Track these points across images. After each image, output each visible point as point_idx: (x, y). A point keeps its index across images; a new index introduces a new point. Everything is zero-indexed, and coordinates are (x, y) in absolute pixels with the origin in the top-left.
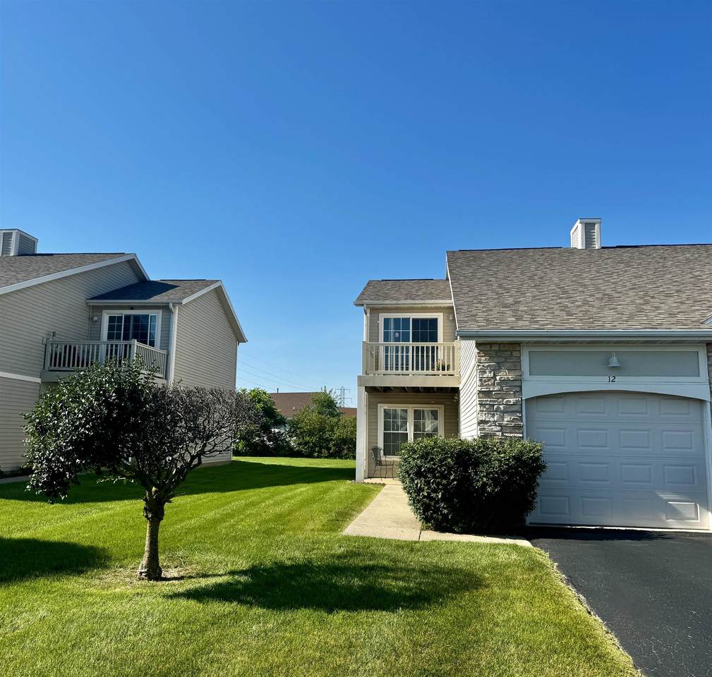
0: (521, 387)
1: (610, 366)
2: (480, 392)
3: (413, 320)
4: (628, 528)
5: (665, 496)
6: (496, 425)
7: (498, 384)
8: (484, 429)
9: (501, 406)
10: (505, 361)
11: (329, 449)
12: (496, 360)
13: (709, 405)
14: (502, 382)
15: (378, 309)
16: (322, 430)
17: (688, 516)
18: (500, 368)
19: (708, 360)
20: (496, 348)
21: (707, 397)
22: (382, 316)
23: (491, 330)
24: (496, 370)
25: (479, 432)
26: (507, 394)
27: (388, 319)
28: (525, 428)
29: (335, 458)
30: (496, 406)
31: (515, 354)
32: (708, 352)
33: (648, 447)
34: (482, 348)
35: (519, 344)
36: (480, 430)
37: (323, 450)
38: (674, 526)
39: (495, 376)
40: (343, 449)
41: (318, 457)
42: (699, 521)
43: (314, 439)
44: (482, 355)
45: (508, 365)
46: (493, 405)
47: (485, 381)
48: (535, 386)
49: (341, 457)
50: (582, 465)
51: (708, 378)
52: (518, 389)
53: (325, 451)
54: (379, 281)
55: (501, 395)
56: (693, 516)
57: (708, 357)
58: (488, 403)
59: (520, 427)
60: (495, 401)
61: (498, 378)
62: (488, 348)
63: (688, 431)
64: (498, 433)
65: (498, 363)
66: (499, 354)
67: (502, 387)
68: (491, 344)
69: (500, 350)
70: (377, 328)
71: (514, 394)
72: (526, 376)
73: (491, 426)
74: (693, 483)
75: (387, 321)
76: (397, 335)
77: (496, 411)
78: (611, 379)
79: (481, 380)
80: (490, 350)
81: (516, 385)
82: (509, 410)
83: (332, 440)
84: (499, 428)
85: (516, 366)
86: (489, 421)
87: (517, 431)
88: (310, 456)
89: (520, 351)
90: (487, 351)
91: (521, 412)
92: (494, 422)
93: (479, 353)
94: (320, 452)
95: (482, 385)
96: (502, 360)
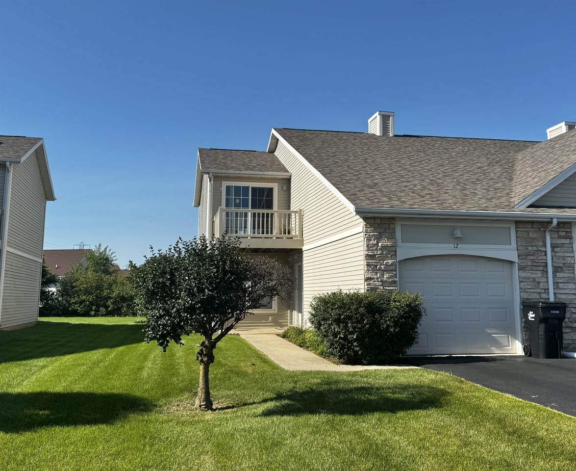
0: (396, 251)
1: (455, 236)
2: (367, 255)
3: (252, 188)
4: (468, 355)
5: (489, 331)
6: (378, 281)
7: (380, 249)
8: (370, 284)
9: (382, 266)
10: (385, 232)
11: (106, 307)
12: (378, 230)
13: (517, 264)
14: (383, 248)
15: (221, 177)
16: (99, 287)
17: (505, 344)
18: (381, 237)
19: (516, 234)
20: (379, 221)
21: (516, 259)
22: (225, 184)
23: (375, 207)
24: (378, 239)
25: (366, 287)
26: (386, 258)
27: (230, 186)
28: (398, 283)
29: (113, 316)
30: (379, 266)
31: (392, 226)
32: (516, 228)
33: (478, 296)
34: (368, 221)
35: (394, 218)
36: (367, 285)
37: (101, 309)
38: (497, 352)
39: (378, 243)
40: (122, 307)
41: (94, 316)
42: (510, 347)
43: (90, 298)
44: (368, 226)
45: (387, 235)
46: (377, 266)
47: (371, 247)
48: (406, 251)
49: (119, 315)
50: (435, 309)
51: (516, 246)
52: (394, 253)
53: (103, 310)
54: (208, 149)
55: (383, 257)
56: (507, 344)
57: (516, 231)
58: (373, 264)
59: (395, 282)
60: (378, 263)
61: (380, 244)
62: (373, 221)
63: (503, 284)
64: (380, 287)
65: (379, 233)
66: (380, 226)
67: (383, 252)
68: (375, 218)
69: (381, 224)
70: (220, 194)
71: (391, 256)
72: (399, 243)
73: (375, 281)
74: (507, 320)
75: (228, 188)
76: (238, 201)
77: (378, 270)
78: (456, 246)
79: (367, 246)
80: (374, 223)
81: (392, 251)
82: (387, 269)
83: (110, 298)
84: (381, 283)
85: (392, 236)
86: (374, 278)
87: (393, 285)
88: (86, 314)
89: (394, 224)
90: (372, 223)
91: (395, 271)
92: (377, 278)
93: (366, 225)
94: (97, 311)
95: (368, 250)
96: (383, 230)
